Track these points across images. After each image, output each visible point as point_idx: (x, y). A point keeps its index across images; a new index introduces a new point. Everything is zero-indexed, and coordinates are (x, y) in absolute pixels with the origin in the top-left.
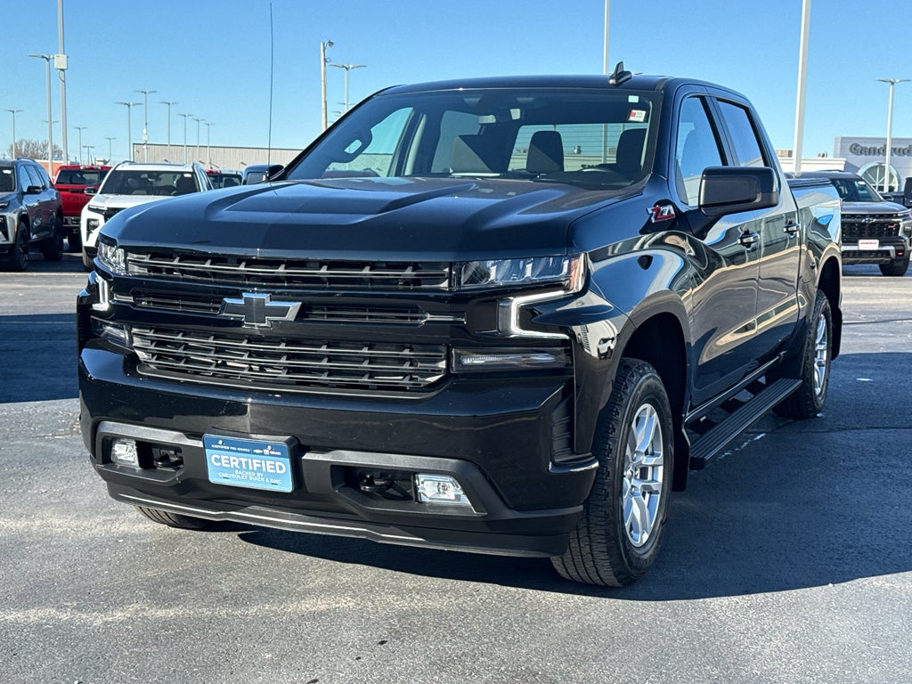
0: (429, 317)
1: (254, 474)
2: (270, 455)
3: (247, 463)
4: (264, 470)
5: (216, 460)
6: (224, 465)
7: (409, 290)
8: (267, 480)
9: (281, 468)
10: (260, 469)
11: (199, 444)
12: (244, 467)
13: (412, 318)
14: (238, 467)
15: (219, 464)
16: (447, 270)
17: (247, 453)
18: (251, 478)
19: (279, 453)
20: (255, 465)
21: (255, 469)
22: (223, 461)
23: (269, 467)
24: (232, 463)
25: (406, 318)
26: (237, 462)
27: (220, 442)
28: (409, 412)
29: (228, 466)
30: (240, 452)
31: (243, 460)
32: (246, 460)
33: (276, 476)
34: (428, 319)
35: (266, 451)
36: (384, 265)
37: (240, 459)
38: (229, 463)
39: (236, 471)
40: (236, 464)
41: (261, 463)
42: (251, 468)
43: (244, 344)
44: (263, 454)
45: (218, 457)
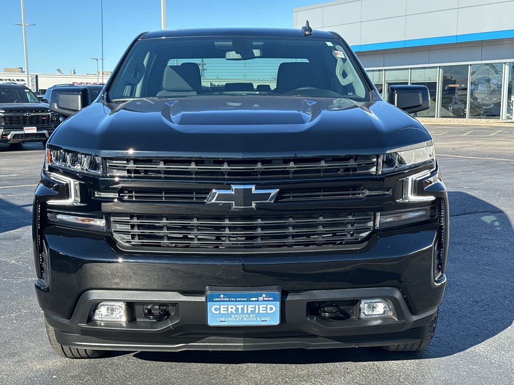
0: (367, 193)
1: (248, 316)
2: (264, 301)
3: (243, 309)
4: (257, 312)
5: (216, 309)
6: (222, 312)
7: (349, 175)
8: (259, 319)
9: (271, 309)
10: (253, 312)
11: (203, 299)
12: (240, 312)
13: (353, 194)
14: (234, 312)
15: (218, 312)
16: (375, 160)
17: (245, 301)
18: (244, 319)
19: (271, 299)
20: (250, 309)
21: (249, 312)
22: (222, 309)
23: (261, 309)
24: (230, 310)
25: (349, 194)
26: (235, 308)
27: (222, 296)
28: (361, 259)
29: (226, 312)
30: (239, 301)
31: (240, 307)
32: (242, 306)
33: (267, 315)
34: (367, 194)
35: (261, 299)
36: (331, 159)
37: (237, 306)
38: (228, 310)
39: (233, 316)
40: (233, 310)
41: (255, 308)
42: (246, 312)
43: (227, 222)
44: (258, 301)
45: (218, 307)
